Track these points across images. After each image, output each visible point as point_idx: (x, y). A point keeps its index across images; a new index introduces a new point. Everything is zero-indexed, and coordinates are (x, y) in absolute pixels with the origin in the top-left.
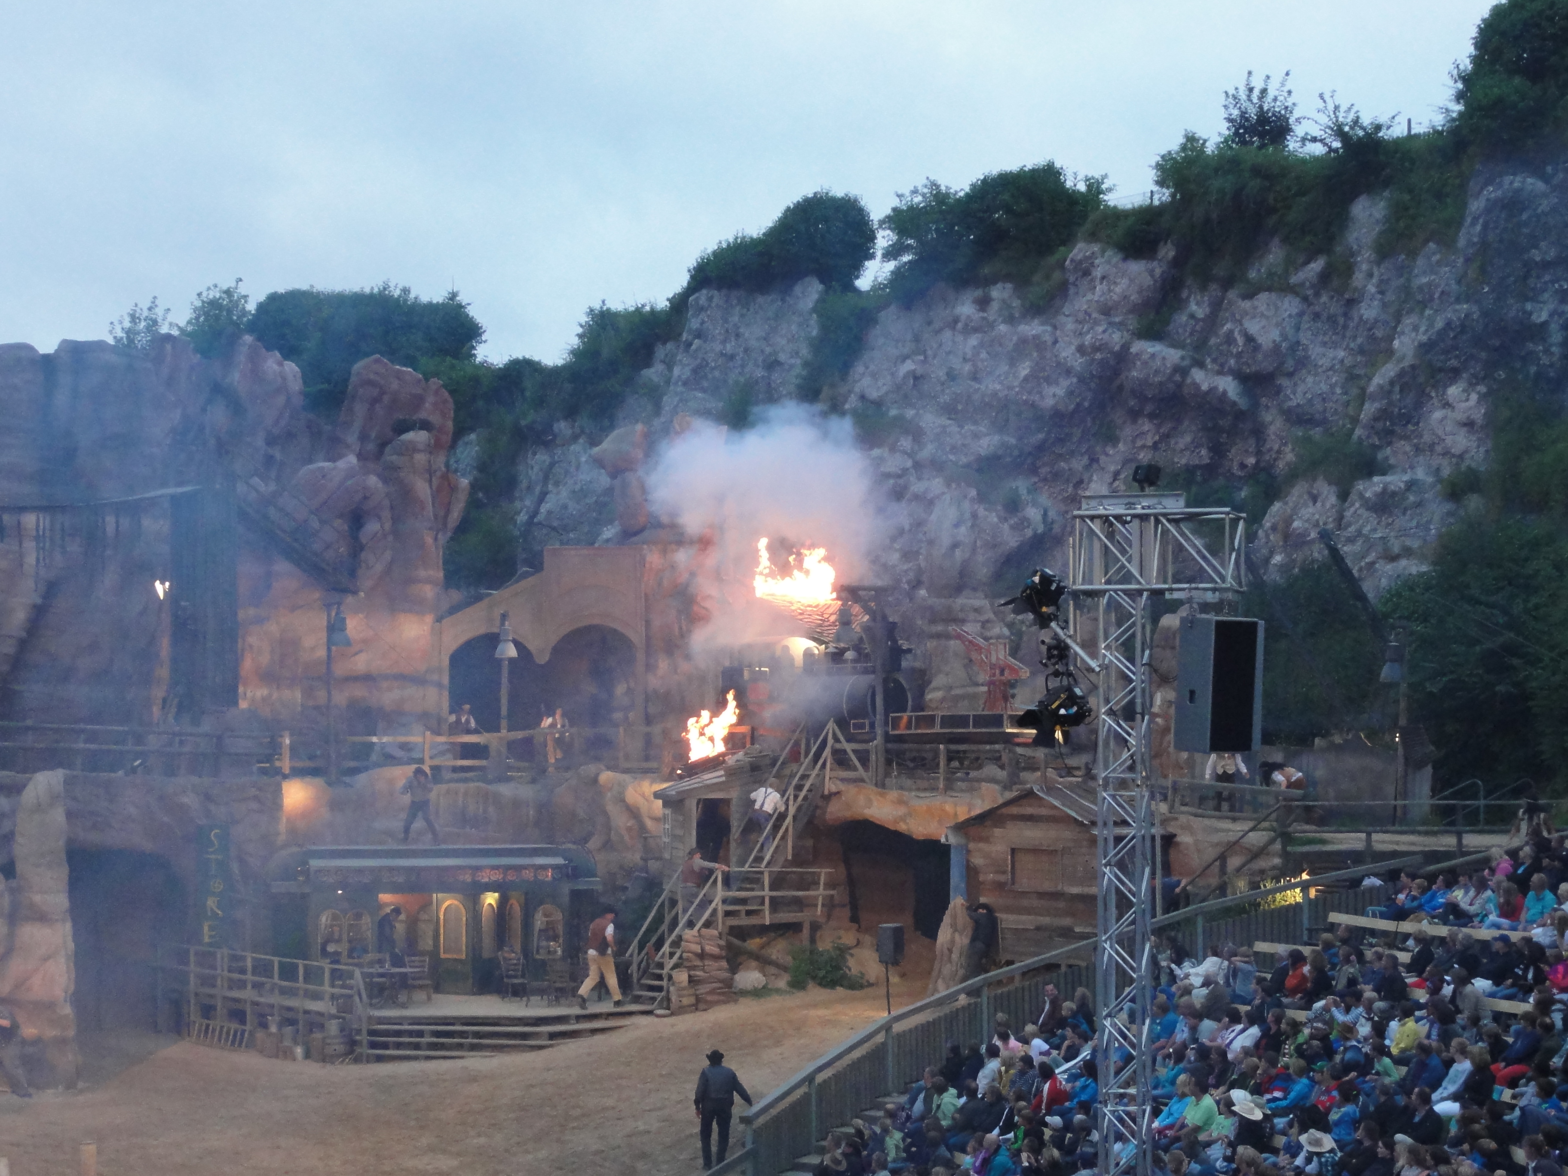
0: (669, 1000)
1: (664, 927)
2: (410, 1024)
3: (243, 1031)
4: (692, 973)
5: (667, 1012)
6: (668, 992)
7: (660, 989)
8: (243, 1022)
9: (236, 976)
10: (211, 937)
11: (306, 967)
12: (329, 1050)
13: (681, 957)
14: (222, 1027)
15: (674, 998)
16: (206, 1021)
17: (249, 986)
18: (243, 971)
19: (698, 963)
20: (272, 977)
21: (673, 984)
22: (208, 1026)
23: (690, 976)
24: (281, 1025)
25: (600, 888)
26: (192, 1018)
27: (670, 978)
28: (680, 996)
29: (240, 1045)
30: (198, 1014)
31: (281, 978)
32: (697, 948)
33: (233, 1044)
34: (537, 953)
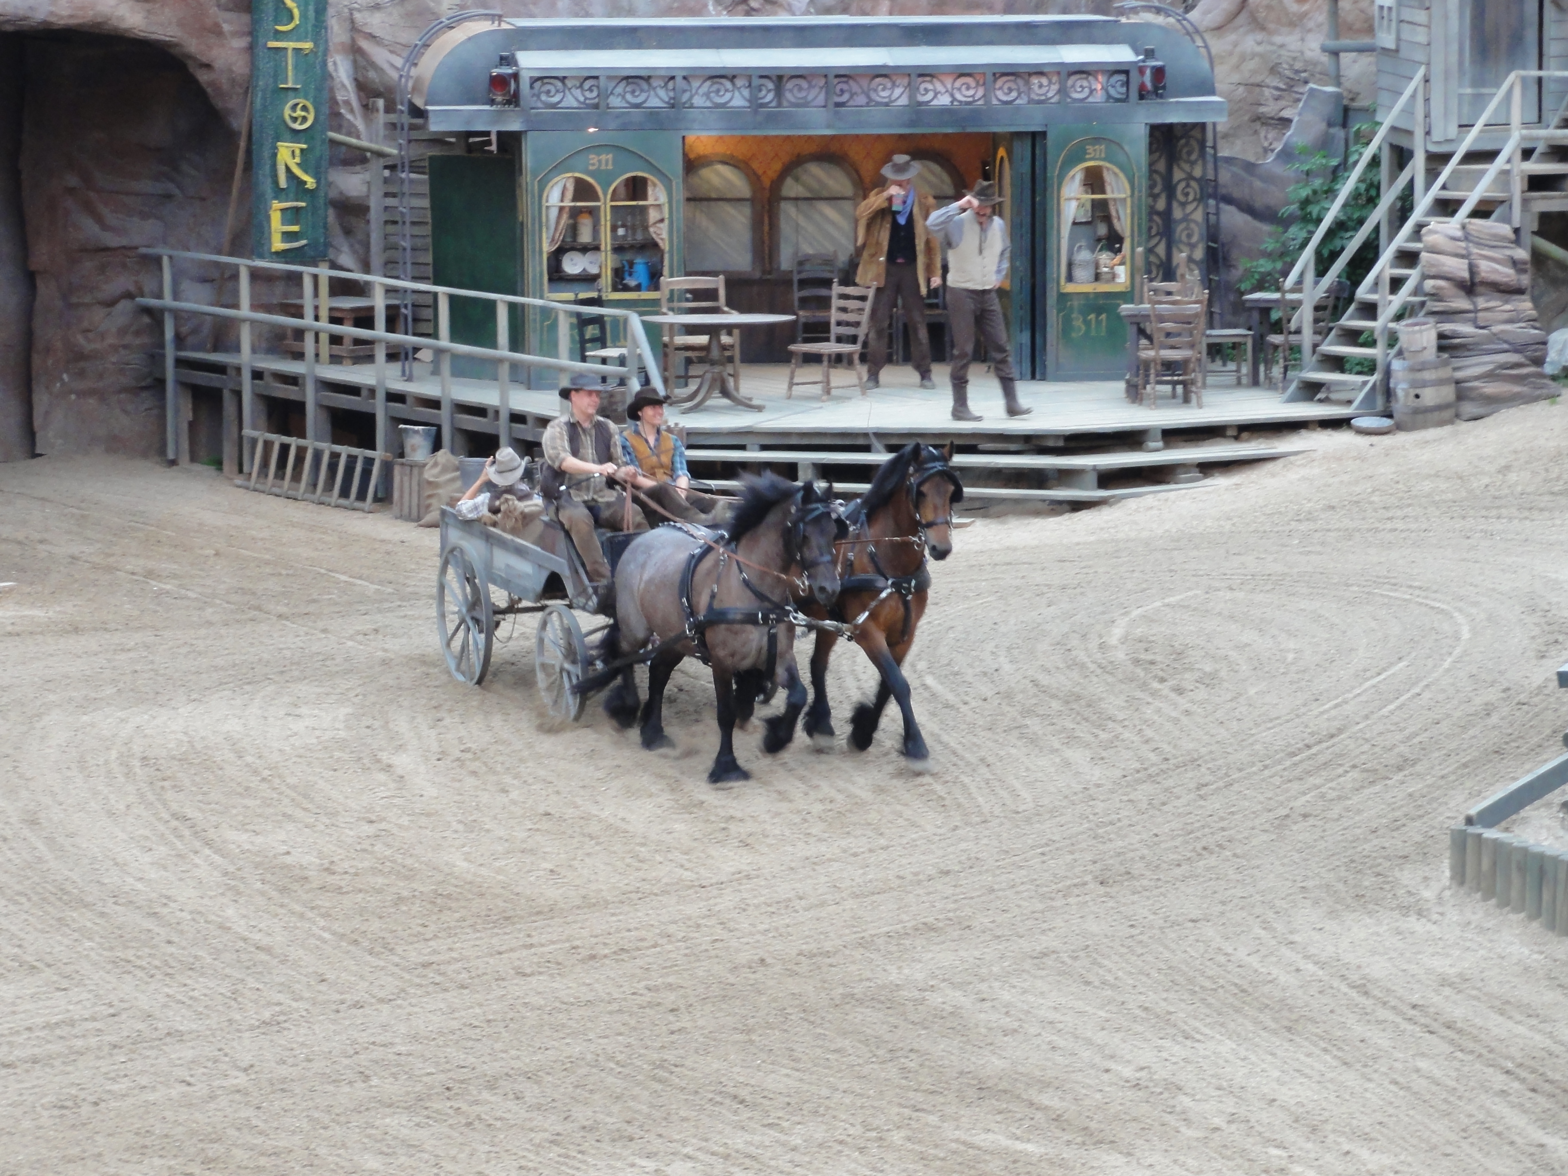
0: (1389, 393)
1: (1379, 214)
2: (765, 448)
3: (369, 462)
4: (1447, 327)
5: (1386, 422)
6: (1388, 373)
7: (1369, 367)
8: (366, 441)
9: (348, 330)
10: (288, 236)
11: (512, 307)
13: (1416, 292)
14: (318, 455)
15: (1401, 387)
16: (278, 439)
17: (380, 354)
18: (365, 319)
19: (1462, 303)
20: (435, 335)
21: (1400, 353)
22: (285, 449)
23: (1441, 336)
25: (1222, 121)
26: (247, 432)
27: (1393, 340)
28: (1414, 384)
29: (362, 496)
30: (262, 421)
31: (456, 335)
32: (1459, 268)
33: (345, 492)
34: (1070, 278)
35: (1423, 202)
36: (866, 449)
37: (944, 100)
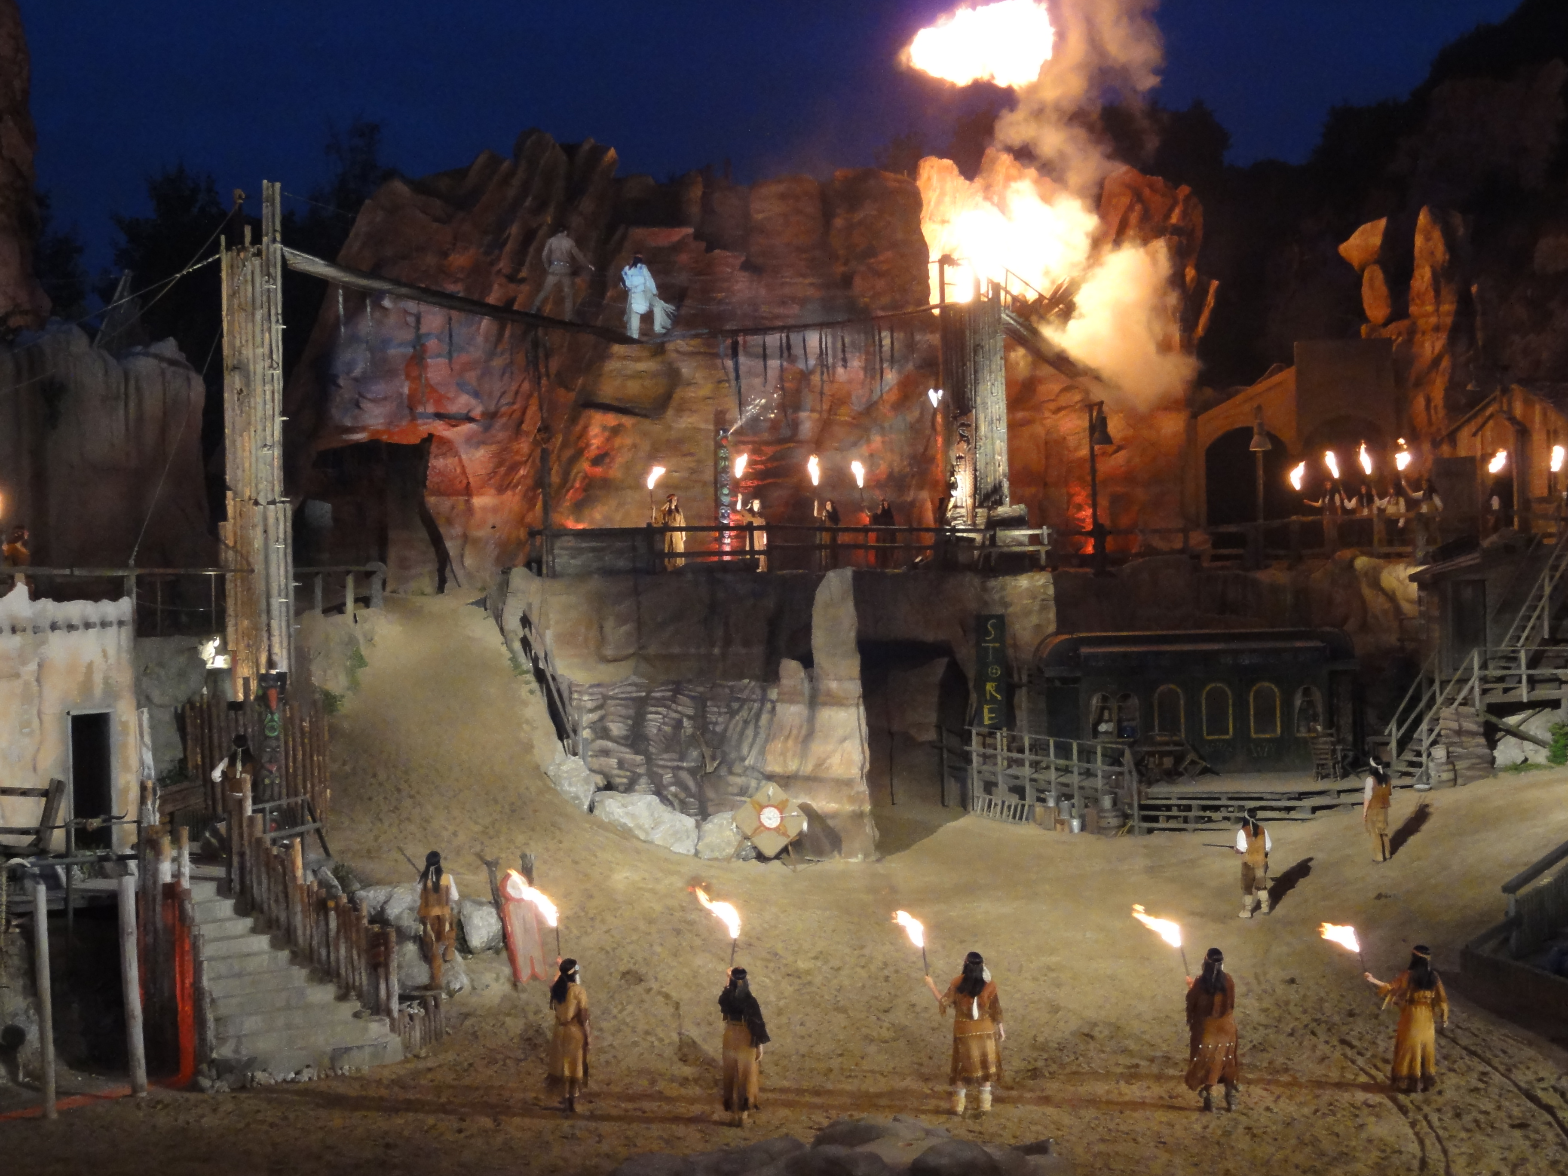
0: (1429, 777)
1: (1422, 705)
2: (1179, 799)
3: (1023, 806)
4: (1451, 749)
5: (1427, 787)
6: (1427, 767)
7: (1420, 765)
8: (1023, 797)
9: (1015, 755)
10: (991, 719)
11: (1079, 745)
12: (1103, 823)
13: (1439, 735)
14: (1003, 802)
15: (1433, 773)
16: (988, 797)
17: (1027, 764)
18: (1021, 751)
19: (1456, 739)
20: (1048, 755)
21: (1432, 760)
22: (990, 801)
23: (1448, 752)
24: (1058, 801)
25: (1359, 668)
26: (976, 794)
27: (1429, 754)
28: (1438, 771)
29: (1021, 818)
30: (982, 790)
31: (1057, 756)
32: (1455, 725)
33: (1014, 817)
34: (1298, 731)
35: (1439, 700)
36: (1219, 799)
37: (1247, 662)
